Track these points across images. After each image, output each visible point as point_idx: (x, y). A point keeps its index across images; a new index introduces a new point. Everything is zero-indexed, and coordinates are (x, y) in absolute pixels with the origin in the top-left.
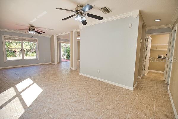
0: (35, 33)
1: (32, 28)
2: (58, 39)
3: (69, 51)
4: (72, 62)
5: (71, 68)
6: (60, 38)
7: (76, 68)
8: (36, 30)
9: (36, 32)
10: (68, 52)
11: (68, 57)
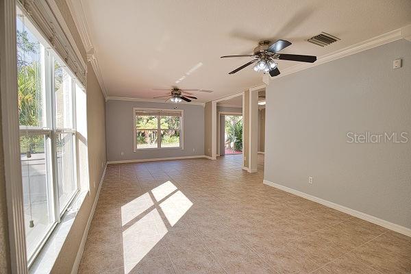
0: (180, 100)
1: (176, 92)
2: (218, 108)
3: (241, 131)
4: (246, 155)
5: (245, 168)
6: (224, 105)
7: (256, 170)
8: (183, 94)
9: (183, 98)
10: (238, 134)
11: (238, 146)
